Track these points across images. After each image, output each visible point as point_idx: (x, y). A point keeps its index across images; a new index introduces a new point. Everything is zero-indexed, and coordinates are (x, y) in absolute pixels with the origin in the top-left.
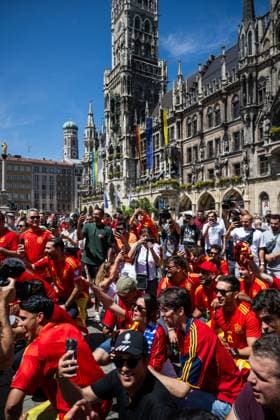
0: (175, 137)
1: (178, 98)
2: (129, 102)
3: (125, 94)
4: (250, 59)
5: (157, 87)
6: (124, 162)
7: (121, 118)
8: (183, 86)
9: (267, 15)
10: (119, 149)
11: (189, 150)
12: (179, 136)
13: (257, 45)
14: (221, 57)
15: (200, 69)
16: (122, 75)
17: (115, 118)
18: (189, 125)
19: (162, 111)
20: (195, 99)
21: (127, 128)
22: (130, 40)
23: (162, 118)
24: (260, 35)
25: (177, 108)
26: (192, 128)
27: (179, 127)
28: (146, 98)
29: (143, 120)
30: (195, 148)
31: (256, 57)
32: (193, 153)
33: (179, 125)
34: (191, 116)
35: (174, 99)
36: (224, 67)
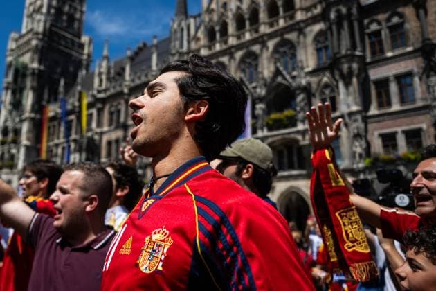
0: (94, 125)
1: (101, 81)
2: (38, 75)
3: (35, 65)
4: (181, 54)
5: (78, 65)
6: (23, 151)
7: (25, 93)
8: (109, 69)
9: (199, 15)
10: (17, 132)
11: (109, 143)
12: (99, 124)
13: (189, 42)
14: (153, 46)
15: (129, 53)
16: (34, 42)
17: (17, 91)
18: (111, 114)
19: (80, 93)
20: (120, 85)
21: (33, 106)
22: (50, 6)
23: (80, 100)
24: (192, 31)
25: (99, 92)
26: (115, 117)
27: (99, 115)
28: (63, 74)
29: (56, 100)
30: (117, 141)
31: (188, 53)
32: (114, 147)
33: (100, 111)
34: (115, 104)
35: (96, 81)
36: (154, 57)
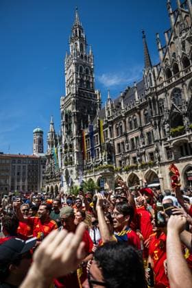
0: (109, 137)
1: (109, 112)
2: (77, 115)
3: (75, 111)
4: (152, 89)
5: (95, 106)
6: (75, 154)
7: (72, 125)
8: (112, 105)
9: (159, 64)
10: (71, 146)
11: (119, 145)
12: (112, 136)
13: (155, 81)
14: (134, 87)
15: (122, 94)
16: (72, 99)
17: (68, 126)
18: (117, 129)
19: (99, 121)
20: (120, 113)
21: (76, 132)
22: (77, 79)
23: (99, 124)
24: (156, 75)
25: (109, 118)
26: (119, 130)
27: (110, 130)
28: (88, 112)
29: (87, 126)
30: (123, 143)
31: (156, 87)
32: (121, 146)
33: (111, 128)
34: (118, 123)
35: (107, 113)
36: (136, 93)
